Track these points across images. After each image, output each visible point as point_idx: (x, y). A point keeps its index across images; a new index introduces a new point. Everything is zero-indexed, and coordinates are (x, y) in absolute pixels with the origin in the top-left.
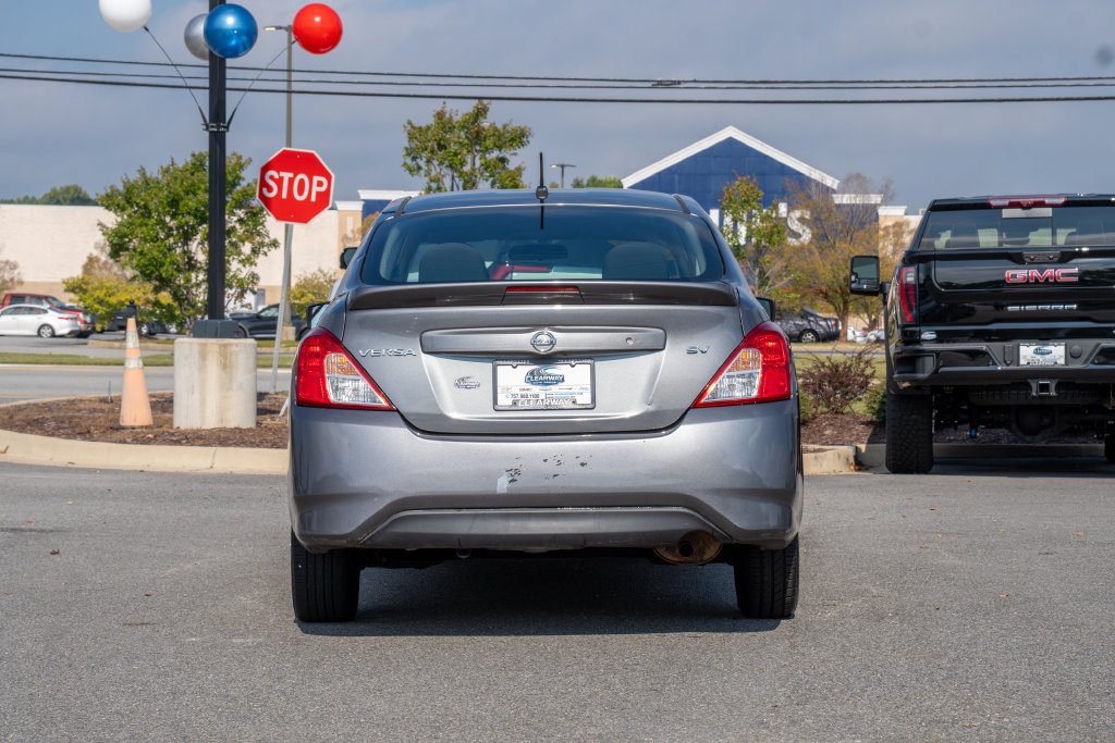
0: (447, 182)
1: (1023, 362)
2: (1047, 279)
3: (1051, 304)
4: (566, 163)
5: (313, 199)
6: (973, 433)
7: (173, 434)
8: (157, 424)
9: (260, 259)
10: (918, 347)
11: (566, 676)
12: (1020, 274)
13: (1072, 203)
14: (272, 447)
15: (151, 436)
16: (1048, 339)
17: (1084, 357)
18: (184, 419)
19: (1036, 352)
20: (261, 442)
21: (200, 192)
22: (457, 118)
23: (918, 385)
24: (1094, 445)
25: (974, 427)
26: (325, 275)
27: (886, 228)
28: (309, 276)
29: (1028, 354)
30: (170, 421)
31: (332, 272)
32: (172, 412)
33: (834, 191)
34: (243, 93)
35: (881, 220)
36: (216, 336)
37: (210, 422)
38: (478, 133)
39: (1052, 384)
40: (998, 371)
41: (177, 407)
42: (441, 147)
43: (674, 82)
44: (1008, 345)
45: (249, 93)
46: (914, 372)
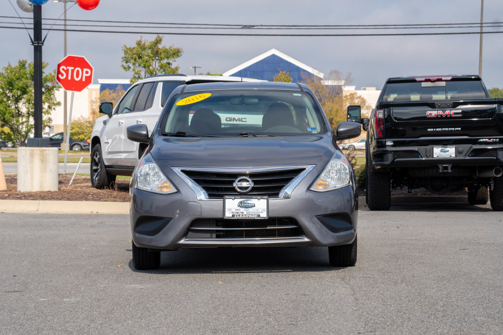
0: (143, 74)
1: (435, 156)
2: (447, 115)
3: (448, 128)
4: (196, 66)
5: (84, 80)
6: (410, 190)
7: (17, 194)
8: (9, 189)
9: (52, 112)
10: (384, 149)
11: (244, 317)
12: (433, 113)
13: (455, 79)
14: (67, 200)
15: (6, 195)
16: (447, 145)
17: (464, 153)
18: (23, 186)
19: (441, 151)
20: (62, 198)
21: (23, 79)
22: (147, 44)
23: (384, 167)
24: (461, 196)
25: (410, 187)
26: (84, 119)
27: (346, 96)
28: (76, 119)
29: (438, 152)
30: (15, 188)
31: (87, 117)
32: (16, 184)
33: (321, 79)
34: (48, 31)
35: (344, 92)
36: (38, 146)
37: (36, 188)
38: (157, 52)
39: (450, 166)
40: (423, 160)
41: (19, 182)
42: (140, 58)
43: (251, 26)
44: (428, 147)
45: (50, 31)
46: (383, 161)
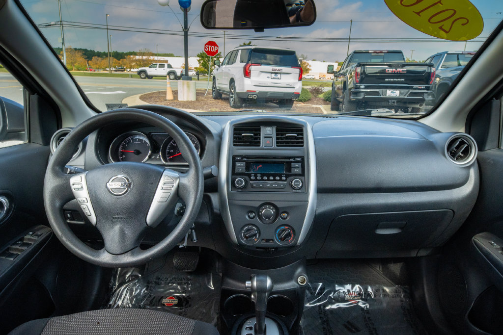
1: (387, 95)
2: (398, 72)
5: (215, 51)
10: (359, 90)
12: (390, 70)
16: (395, 89)
17: (404, 95)
18: (180, 98)
19: (391, 92)
23: (358, 100)
29: (389, 93)
37: (185, 99)
39: (396, 101)
40: (381, 97)
41: (178, 96)
44: (384, 90)
46: (357, 96)
